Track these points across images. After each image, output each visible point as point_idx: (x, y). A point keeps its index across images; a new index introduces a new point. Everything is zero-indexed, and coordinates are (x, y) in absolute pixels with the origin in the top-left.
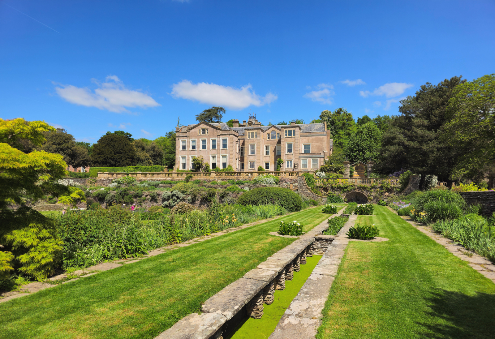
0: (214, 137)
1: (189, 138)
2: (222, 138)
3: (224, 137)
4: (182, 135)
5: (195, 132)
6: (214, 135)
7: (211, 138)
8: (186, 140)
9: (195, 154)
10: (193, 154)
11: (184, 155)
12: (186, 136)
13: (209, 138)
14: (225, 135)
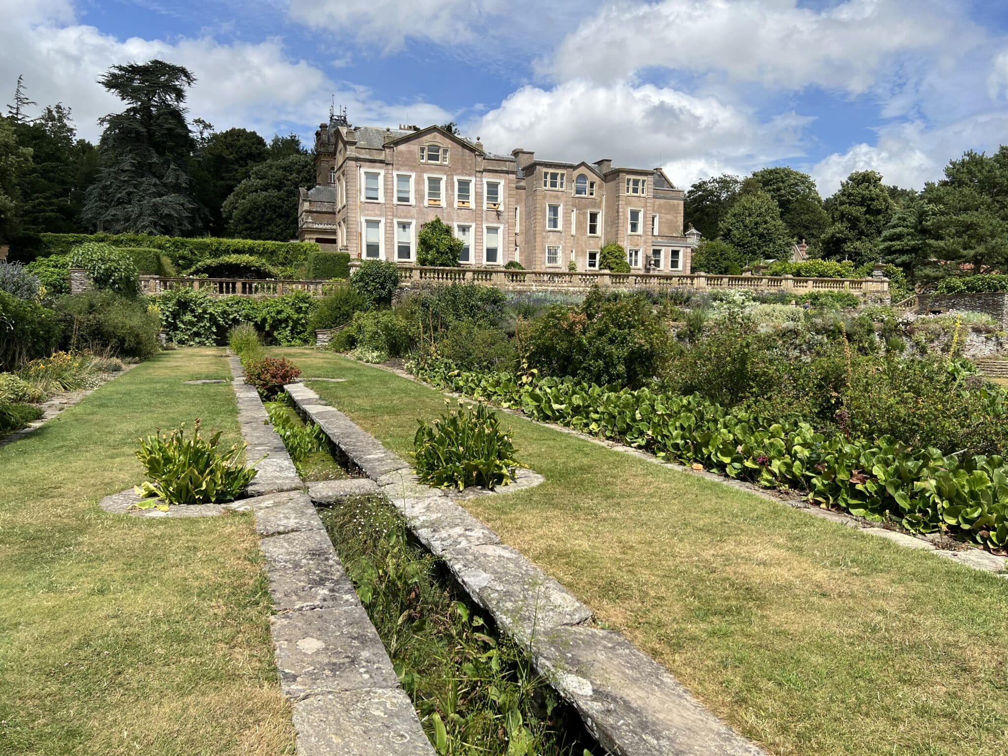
0: (467, 175)
1: (390, 167)
2: (487, 178)
3: (493, 179)
4: (368, 157)
5: (409, 152)
6: (464, 168)
7: (456, 174)
8: (382, 172)
9: (412, 218)
10: (405, 217)
11: (376, 215)
12: (381, 162)
13: (452, 175)
14: (496, 171)
